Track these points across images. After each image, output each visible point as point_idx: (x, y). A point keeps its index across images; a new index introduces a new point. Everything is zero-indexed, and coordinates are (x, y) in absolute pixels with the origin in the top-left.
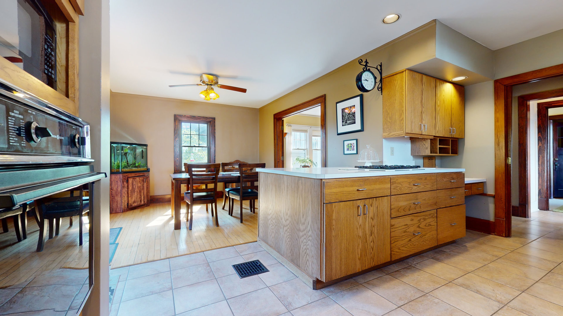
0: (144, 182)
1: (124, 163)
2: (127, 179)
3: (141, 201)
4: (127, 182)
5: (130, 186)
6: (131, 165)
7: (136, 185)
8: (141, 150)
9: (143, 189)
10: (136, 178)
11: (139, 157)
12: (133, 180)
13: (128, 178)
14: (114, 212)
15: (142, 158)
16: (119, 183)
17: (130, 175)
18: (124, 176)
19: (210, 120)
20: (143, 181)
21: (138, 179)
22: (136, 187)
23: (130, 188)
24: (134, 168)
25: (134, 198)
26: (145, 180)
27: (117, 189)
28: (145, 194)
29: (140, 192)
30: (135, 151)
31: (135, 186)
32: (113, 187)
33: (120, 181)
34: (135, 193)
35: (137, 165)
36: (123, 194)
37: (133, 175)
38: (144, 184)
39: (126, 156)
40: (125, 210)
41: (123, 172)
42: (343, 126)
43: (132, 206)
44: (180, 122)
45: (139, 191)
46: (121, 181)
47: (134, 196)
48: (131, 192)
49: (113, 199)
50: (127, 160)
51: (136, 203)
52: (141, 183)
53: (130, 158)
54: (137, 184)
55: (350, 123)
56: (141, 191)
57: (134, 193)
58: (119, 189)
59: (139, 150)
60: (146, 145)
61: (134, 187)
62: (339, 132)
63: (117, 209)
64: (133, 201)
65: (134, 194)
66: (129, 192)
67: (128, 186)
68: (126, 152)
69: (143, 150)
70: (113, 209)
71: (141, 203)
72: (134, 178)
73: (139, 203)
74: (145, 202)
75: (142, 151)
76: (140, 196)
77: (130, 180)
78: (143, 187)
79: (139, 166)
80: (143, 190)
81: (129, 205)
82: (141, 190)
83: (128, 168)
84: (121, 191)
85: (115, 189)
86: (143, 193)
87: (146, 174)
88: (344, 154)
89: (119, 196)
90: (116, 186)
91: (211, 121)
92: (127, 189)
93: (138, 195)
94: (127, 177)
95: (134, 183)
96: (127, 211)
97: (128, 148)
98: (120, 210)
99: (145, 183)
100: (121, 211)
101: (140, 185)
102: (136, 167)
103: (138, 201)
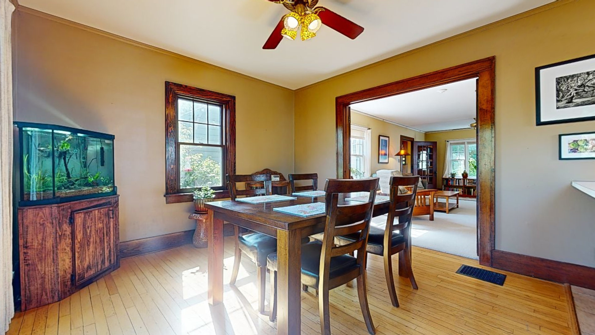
0: (109, 218)
1: (61, 176)
2: (71, 215)
3: (103, 262)
4: (72, 222)
5: (77, 231)
6: (76, 180)
7: (93, 228)
8: (99, 147)
9: (108, 233)
10: (91, 211)
11: (94, 165)
12: (85, 217)
13: (72, 213)
14: (33, 305)
15: (102, 164)
16: (49, 229)
17: (78, 205)
18: (63, 210)
19: (228, 99)
20: (107, 215)
21: (97, 211)
22: (93, 233)
23: (79, 236)
24: (86, 188)
25: (87, 259)
26: (111, 212)
27: (42, 245)
28: (112, 245)
29: (102, 241)
30: (86, 149)
31: (91, 231)
32: (29, 240)
33: (53, 223)
34: (91, 245)
35: (91, 179)
36: (61, 255)
37: (85, 204)
38: (109, 223)
39: (65, 159)
40: (65, 293)
41: (59, 200)
42: (557, 108)
43: (84, 278)
44: (176, 97)
45: (98, 241)
46: (54, 221)
47: (87, 255)
48: (82, 246)
49: (31, 273)
50: (67, 169)
51: (94, 270)
52: (103, 221)
53: (74, 165)
54: (95, 225)
55: (582, 102)
56: (104, 239)
57: (88, 245)
58: (49, 244)
59: (94, 147)
60: (112, 138)
61: (88, 231)
62: (543, 120)
63: (42, 296)
64: (86, 266)
65: (88, 250)
66: (77, 246)
67: (73, 233)
68: (65, 150)
69: (105, 148)
70: (30, 297)
71: (103, 267)
72: (87, 210)
73: (99, 267)
74: (112, 262)
75: (102, 149)
76: (101, 252)
77: (79, 219)
78: (107, 228)
79: (95, 184)
80: (107, 235)
81: (77, 278)
82: (104, 236)
83: (72, 189)
84: (55, 246)
85: (36, 244)
86: (107, 242)
87: (112, 199)
88: (560, 158)
89: (50, 260)
90: (40, 237)
91: (229, 101)
92: (70, 241)
93: (96, 249)
94: (70, 211)
95: (89, 223)
96: (71, 293)
97: (67, 141)
98: (53, 297)
99: (112, 219)
100: (56, 298)
101: (100, 225)
102: (87, 184)
103: (97, 263)
